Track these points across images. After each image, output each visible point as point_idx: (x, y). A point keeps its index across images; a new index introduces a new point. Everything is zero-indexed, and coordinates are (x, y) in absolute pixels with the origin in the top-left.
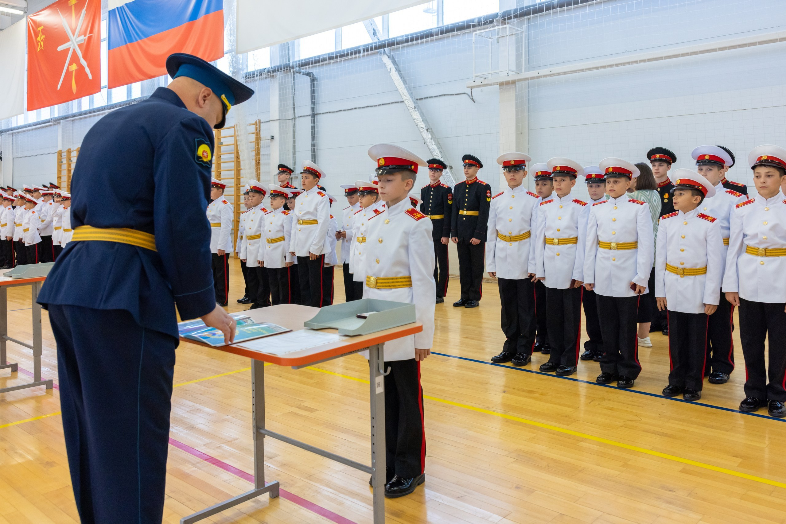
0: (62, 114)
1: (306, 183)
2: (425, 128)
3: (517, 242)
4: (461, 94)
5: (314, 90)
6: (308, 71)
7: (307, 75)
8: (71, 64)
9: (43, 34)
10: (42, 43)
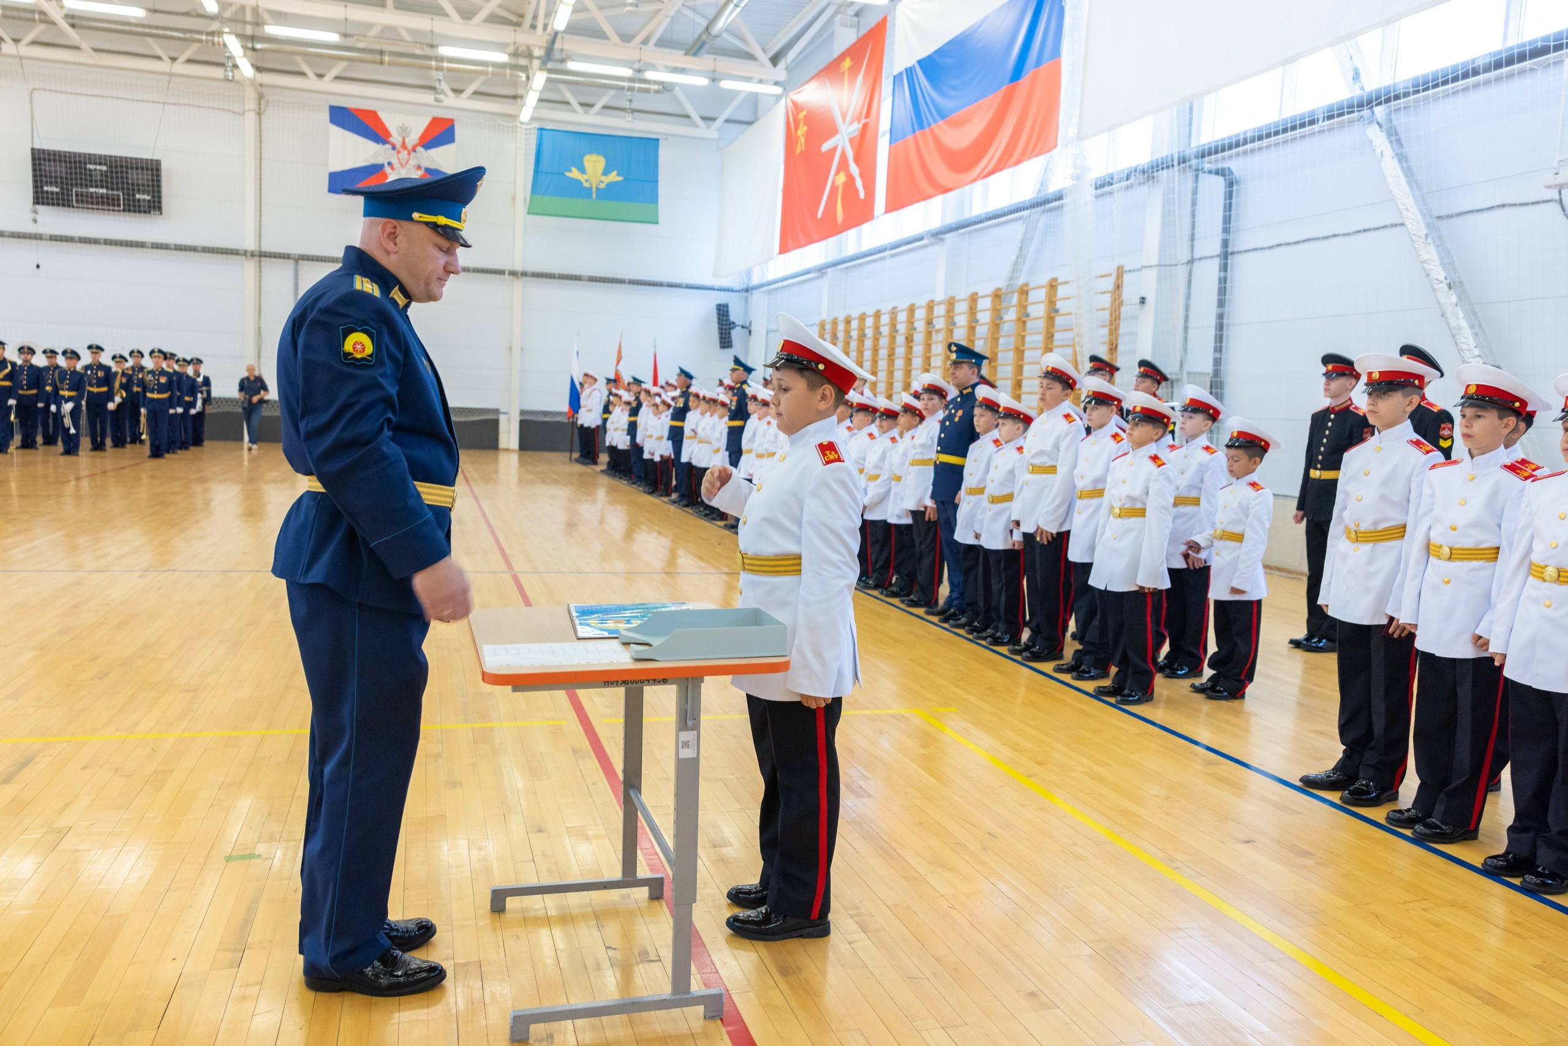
0: (831, 258)
1: (1047, 397)
2: (1446, 282)
3: (1371, 545)
4: (1544, 202)
5: (1230, 204)
6: (1226, 165)
7: (1217, 173)
8: (837, 173)
9: (805, 124)
10: (803, 140)
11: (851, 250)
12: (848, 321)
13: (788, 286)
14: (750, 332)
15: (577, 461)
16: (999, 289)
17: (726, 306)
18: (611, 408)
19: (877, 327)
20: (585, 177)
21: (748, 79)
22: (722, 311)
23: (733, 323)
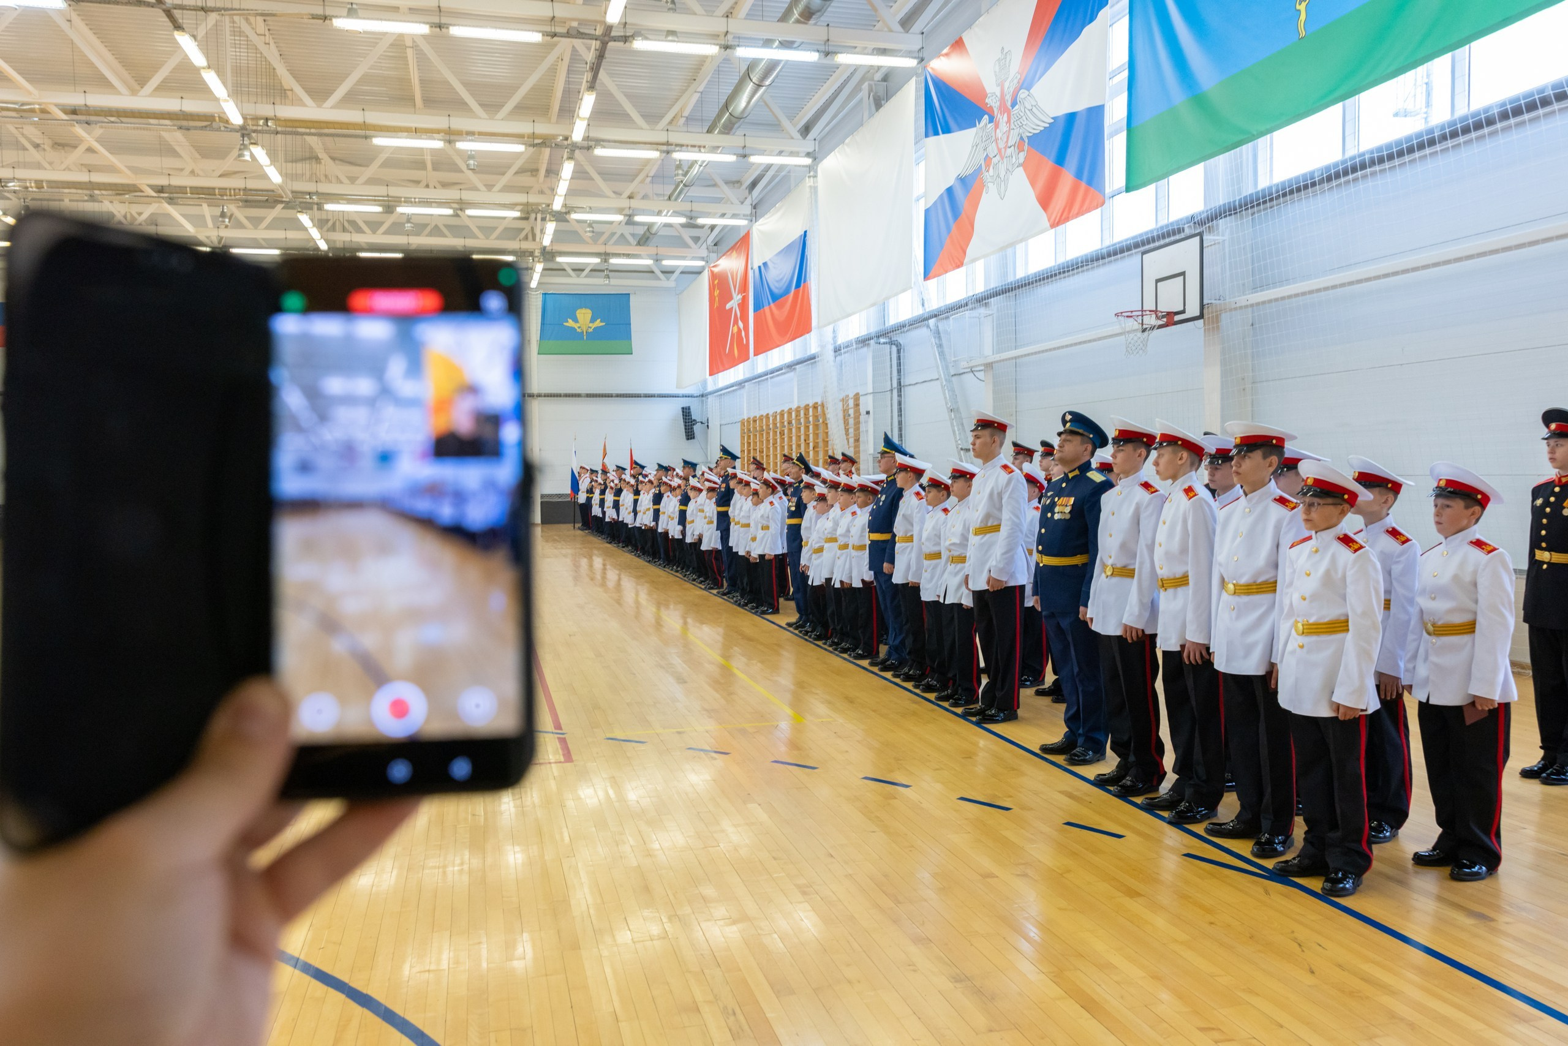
2: (950, 409)
5: (900, 360)
6: (896, 338)
7: (891, 343)
8: (733, 326)
9: (718, 289)
10: (717, 299)
11: (760, 370)
12: (755, 421)
13: (724, 394)
14: (708, 426)
15: (579, 528)
16: (817, 403)
17: (689, 408)
18: (594, 490)
19: (768, 425)
20: (578, 325)
21: (683, 258)
22: (686, 412)
23: (694, 420)
